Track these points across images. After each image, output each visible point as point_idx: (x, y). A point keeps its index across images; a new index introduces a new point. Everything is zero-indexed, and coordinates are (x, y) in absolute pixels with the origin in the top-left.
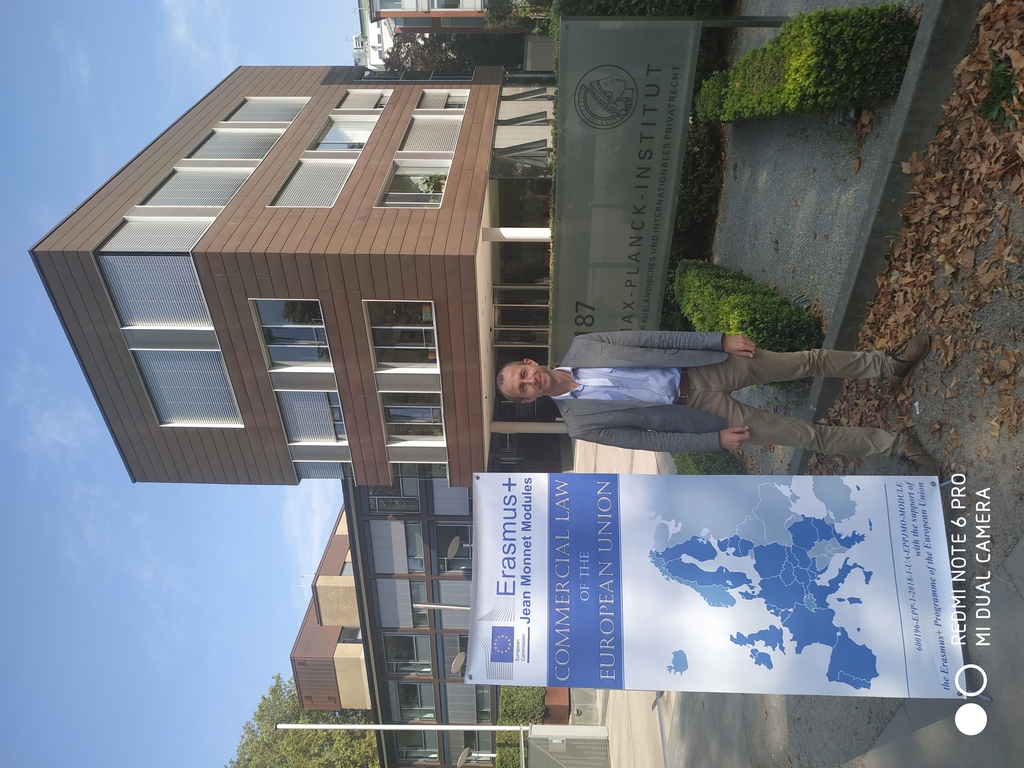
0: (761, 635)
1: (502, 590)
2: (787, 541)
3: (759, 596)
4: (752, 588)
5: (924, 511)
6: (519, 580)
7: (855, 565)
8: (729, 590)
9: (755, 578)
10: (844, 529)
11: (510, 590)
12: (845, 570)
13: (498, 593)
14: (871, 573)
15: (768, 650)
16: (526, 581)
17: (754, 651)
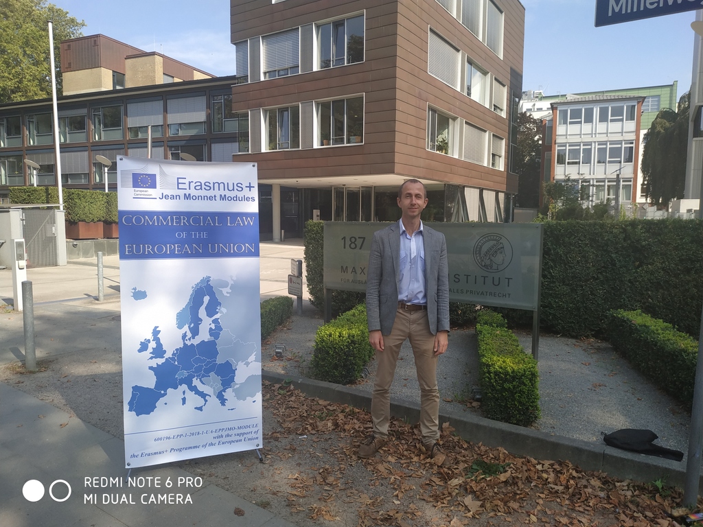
0: (159, 345)
1: (180, 181)
2: (220, 360)
3: (184, 344)
4: (190, 339)
5: (241, 440)
6: (187, 192)
7: (206, 401)
8: (187, 325)
9: (196, 341)
10: (229, 394)
11: (181, 186)
12: (203, 395)
13: (178, 178)
14: (202, 410)
15: (150, 350)
16: (187, 197)
17: (149, 341)
